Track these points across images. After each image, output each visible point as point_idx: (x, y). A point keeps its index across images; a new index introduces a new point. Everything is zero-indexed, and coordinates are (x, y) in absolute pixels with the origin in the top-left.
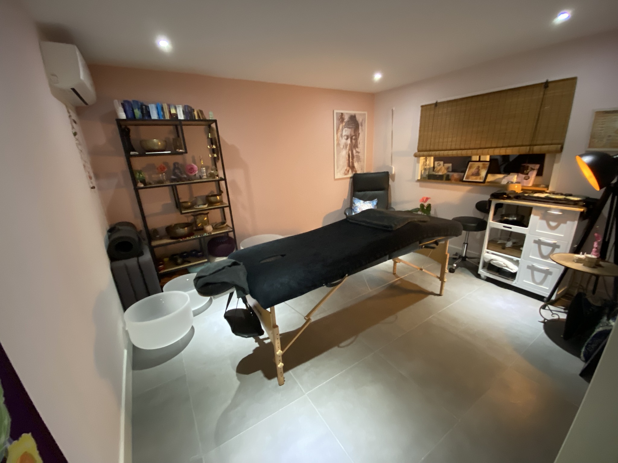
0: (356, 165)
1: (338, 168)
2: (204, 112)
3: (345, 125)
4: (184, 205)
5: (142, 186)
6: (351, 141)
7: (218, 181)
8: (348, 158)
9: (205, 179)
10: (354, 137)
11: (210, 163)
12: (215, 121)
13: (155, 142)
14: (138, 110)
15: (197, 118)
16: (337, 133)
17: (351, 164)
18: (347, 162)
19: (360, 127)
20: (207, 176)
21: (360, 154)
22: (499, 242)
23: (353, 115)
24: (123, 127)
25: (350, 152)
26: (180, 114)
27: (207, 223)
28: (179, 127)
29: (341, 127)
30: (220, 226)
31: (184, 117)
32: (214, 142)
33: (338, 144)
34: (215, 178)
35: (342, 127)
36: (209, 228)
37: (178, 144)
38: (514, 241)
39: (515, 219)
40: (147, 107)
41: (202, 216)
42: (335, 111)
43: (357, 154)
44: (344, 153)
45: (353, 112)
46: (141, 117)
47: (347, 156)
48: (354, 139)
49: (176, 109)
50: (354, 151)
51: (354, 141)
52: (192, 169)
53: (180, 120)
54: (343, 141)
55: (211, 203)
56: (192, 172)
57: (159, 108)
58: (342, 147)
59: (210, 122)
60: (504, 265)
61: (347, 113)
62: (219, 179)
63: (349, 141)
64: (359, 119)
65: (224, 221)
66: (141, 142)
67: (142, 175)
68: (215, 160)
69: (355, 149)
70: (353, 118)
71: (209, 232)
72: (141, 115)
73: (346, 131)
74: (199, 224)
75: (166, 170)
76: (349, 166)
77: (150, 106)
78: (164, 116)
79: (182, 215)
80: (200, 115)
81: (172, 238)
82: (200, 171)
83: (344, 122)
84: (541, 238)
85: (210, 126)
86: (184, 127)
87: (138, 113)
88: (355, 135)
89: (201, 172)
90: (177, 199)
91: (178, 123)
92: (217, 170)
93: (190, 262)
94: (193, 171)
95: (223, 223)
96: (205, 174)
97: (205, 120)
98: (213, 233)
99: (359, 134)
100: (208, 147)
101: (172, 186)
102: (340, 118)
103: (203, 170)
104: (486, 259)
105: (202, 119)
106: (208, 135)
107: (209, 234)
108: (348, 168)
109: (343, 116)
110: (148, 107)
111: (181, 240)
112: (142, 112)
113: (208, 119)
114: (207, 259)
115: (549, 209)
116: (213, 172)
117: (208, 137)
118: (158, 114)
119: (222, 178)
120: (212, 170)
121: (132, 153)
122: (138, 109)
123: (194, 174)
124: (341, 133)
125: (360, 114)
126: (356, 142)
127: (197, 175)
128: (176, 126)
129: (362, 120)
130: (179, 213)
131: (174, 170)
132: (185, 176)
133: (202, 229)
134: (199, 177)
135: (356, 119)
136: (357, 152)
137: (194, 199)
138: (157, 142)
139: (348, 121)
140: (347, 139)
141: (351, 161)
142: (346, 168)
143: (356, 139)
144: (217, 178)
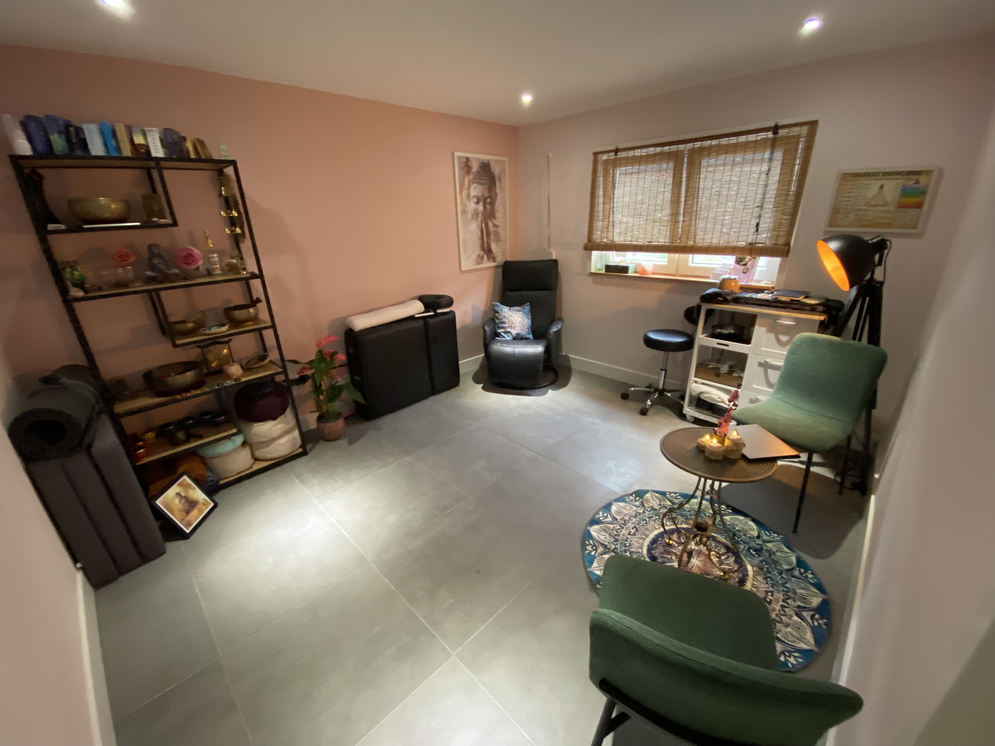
0: (493, 246)
1: (465, 252)
2: (207, 143)
3: (474, 178)
4: (180, 327)
5: (81, 294)
6: (484, 207)
7: (247, 280)
8: (480, 236)
9: (218, 275)
10: (488, 200)
11: (227, 245)
12: (233, 163)
13: (103, 202)
14: (60, 137)
15: (193, 156)
16: (461, 193)
17: (485, 245)
18: (479, 242)
19: (498, 184)
20: (221, 269)
21: (500, 230)
22: (710, 366)
23: (486, 162)
24: (26, 171)
25: (483, 225)
26: (156, 146)
27: (230, 359)
28: (155, 174)
29: (466, 183)
30: (256, 364)
31: (165, 154)
32: (231, 203)
33: (464, 212)
34: (239, 273)
35: (469, 182)
36: (235, 370)
37: (156, 208)
38: (731, 363)
39: (732, 331)
40: (79, 130)
41: (218, 346)
42: (457, 154)
43: (495, 229)
44: (474, 227)
45: (485, 157)
46: (66, 151)
47: (479, 233)
48: (488, 201)
49: (144, 134)
50: (490, 224)
51: (488, 207)
52: (189, 258)
53: (158, 159)
54: (471, 206)
55: (235, 323)
56: (190, 262)
57: (108, 134)
58: (470, 216)
59: (223, 165)
60: (718, 400)
61: (475, 159)
62: (249, 275)
63: (481, 207)
64: (496, 169)
65: (264, 354)
66: (71, 203)
67: (78, 271)
68: (237, 240)
69: (492, 221)
70: (485, 167)
71: (234, 377)
72: (67, 145)
73: (475, 189)
74: (213, 361)
75: (133, 259)
76: (482, 248)
77: (85, 127)
78: (118, 148)
79: (176, 349)
80: (199, 148)
81: (159, 394)
82: (207, 260)
83: (471, 174)
84: (767, 359)
85: (221, 173)
86: (166, 173)
87: (58, 142)
88: (490, 197)
89: (211, 262)
90: (161, 316)
91: (152, 164)
92: (242, 258)
93: (201, 437)
94: (193, 261)
95: (263, 358)
96: (218, 266)
97: (211, 161)
98: (243, 380)
99: (496, 194)
100: (221, 214)
101: (148, 292)
102: (464, 165)
103: (213, 257)
104: (694, 391)
105: (203, 157)
106: (221, 191)
107: (235, 381)
108: (482, 253)
109: (469, 163)
110: (82, 129)
111: (179, 397)
112: (68, 140)
113: (216, 157)
114: (236, 428)
115: (779, 317)
116: (234, 261)
117: (220, 195)
118: (105, 144)
119: (256, 274)
120: (232, 258)
121: (51, 227)
122: (60, 132)
123: (194, 267)
124: (467, 192)
125: (497, 161)
126: (493, 209)
127: (201, 268)
128: (148, 170)
129: (501, 171)
130: (169, 346)
131: (150, 259)
132: (177, 271)
133: (220, 372)
134: (205, 273)
135: (490, 170)
136: (495, 226)
137: (199, 316)
138: (108, 204)
139: (478, 172)
140: (478, 203)
141: (485, 239)
142: (477, 253)
143: (492, 204)
144: (245, 273)
